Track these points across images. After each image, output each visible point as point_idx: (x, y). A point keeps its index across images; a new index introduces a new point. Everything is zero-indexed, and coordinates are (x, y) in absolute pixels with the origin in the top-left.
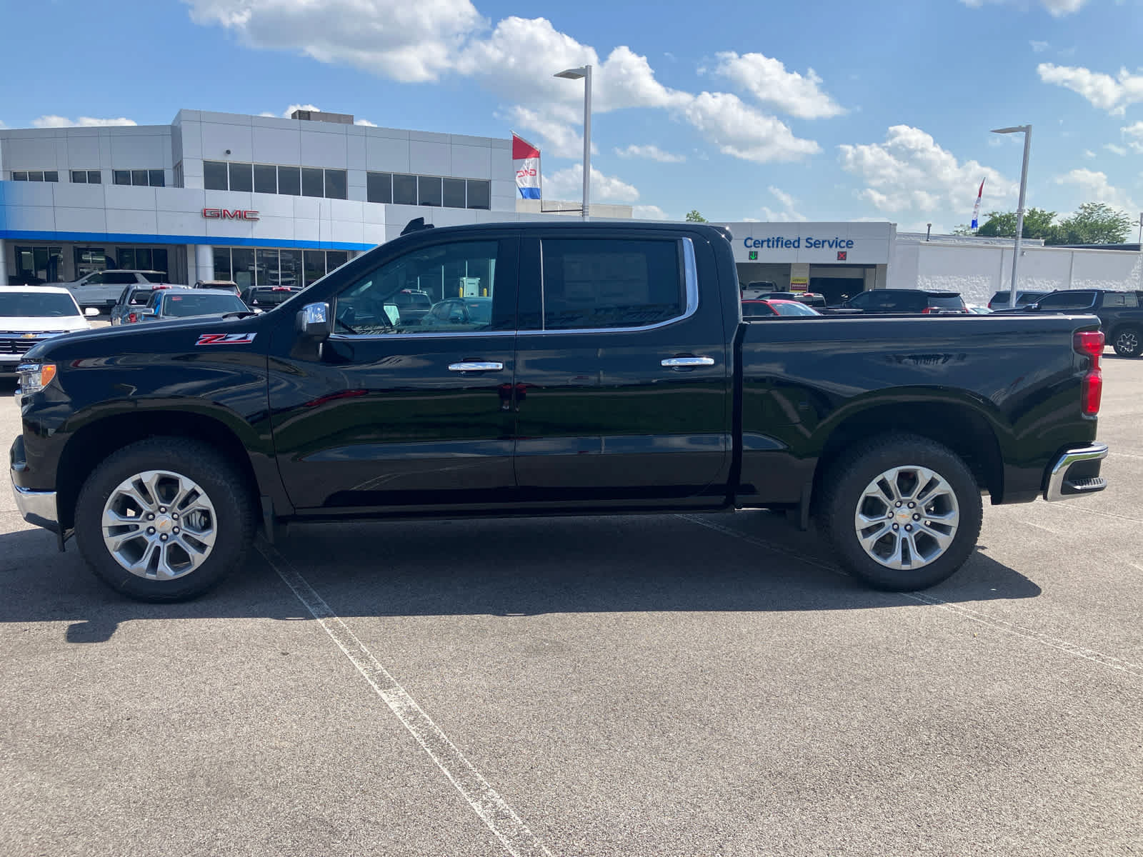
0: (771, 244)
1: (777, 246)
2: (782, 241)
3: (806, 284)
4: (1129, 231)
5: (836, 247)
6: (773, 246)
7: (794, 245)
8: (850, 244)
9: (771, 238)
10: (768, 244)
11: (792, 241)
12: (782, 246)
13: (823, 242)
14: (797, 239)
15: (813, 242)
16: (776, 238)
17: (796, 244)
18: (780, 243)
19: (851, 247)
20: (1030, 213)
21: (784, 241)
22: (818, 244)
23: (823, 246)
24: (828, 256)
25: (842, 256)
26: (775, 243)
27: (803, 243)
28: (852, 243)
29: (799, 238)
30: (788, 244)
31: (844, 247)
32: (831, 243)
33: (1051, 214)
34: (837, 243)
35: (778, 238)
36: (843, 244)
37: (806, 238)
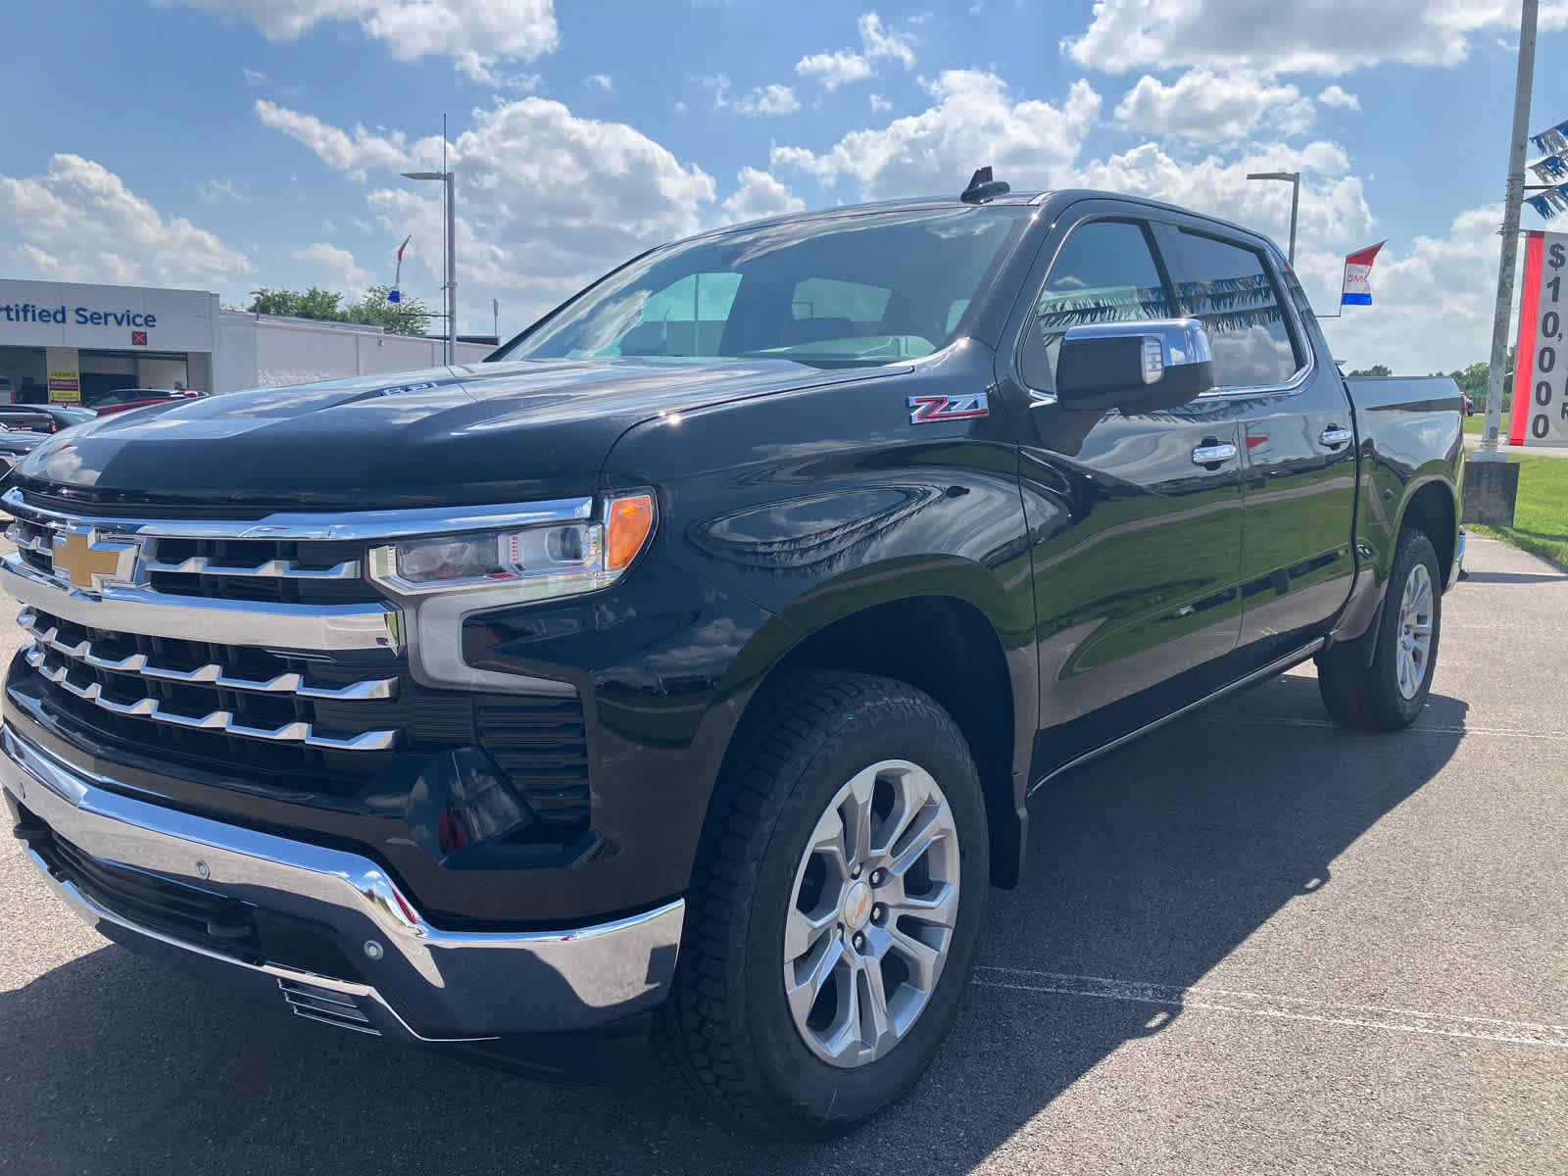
0: (13, 315)
1: (26, 319)
2: (34, 312)
3: (76, 381)
4: (428, 322)
5: (129, 324)
6: (18, 318)
7: (55, 318)
8: (150, 320)
9: (12, 306)
10: (8, 315)
11: (52, 312)
12: (34, 320)
13: (106, 315)
14: (60, 309)
15: (88, 314)
16: (21, 306)
17: (59, 317)
18: (30, 315)
19: (154, 326)
20: (310, 294)
21: (37, 312)
22: (95, 318)
23: (106, 323)
24: (118, 338)
25: (139, 338)
26: (21, 314)
27: (71, 316)
28: (154, 320)
29: (63, 308)
30: (44, 316)
31: (141, 325)
32: (119, 318)
33: (336, 296)
34: (127, 319)
35: (26, 306)
36: (139, 321)
37: (75, 308)
